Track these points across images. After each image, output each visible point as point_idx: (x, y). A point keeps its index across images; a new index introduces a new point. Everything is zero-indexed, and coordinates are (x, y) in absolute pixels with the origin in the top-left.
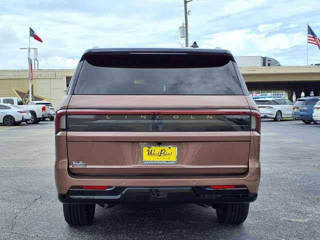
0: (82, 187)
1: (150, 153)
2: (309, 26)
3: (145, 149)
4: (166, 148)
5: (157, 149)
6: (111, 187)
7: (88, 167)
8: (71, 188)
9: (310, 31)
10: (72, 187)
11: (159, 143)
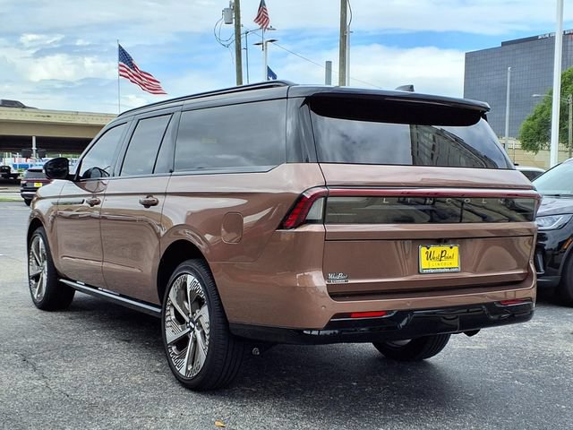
0: (349, 315)
1: (429, 257)
2: (120, 47)
3: (423, 250)
4: (446, 248)
5: (436, 250)
6: (392, 311)
7: (350, 282)
8: (335, 316)
9: (124, 57)
10: (337, 316)
11: (439, 241)
